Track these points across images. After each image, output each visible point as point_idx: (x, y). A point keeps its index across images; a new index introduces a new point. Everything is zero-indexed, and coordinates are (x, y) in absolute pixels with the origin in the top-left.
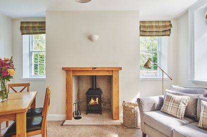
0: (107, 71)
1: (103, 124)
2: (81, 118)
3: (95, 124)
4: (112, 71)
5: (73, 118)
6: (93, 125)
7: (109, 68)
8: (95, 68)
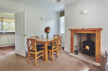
0: (92, 31)
1: (86, 61)
2: (78, 54)
3: (81, 59)
4: (95, 31)
5: (74, 53)
6: (80, 59)
7: (91, 29)
8: (83, 29)
